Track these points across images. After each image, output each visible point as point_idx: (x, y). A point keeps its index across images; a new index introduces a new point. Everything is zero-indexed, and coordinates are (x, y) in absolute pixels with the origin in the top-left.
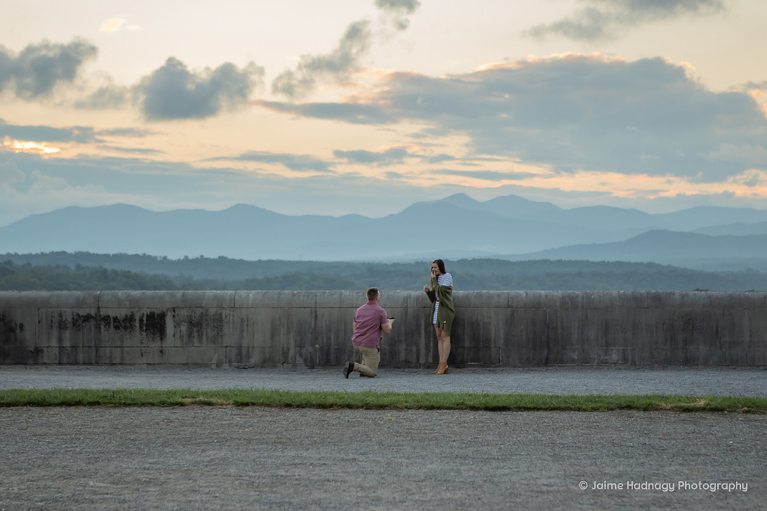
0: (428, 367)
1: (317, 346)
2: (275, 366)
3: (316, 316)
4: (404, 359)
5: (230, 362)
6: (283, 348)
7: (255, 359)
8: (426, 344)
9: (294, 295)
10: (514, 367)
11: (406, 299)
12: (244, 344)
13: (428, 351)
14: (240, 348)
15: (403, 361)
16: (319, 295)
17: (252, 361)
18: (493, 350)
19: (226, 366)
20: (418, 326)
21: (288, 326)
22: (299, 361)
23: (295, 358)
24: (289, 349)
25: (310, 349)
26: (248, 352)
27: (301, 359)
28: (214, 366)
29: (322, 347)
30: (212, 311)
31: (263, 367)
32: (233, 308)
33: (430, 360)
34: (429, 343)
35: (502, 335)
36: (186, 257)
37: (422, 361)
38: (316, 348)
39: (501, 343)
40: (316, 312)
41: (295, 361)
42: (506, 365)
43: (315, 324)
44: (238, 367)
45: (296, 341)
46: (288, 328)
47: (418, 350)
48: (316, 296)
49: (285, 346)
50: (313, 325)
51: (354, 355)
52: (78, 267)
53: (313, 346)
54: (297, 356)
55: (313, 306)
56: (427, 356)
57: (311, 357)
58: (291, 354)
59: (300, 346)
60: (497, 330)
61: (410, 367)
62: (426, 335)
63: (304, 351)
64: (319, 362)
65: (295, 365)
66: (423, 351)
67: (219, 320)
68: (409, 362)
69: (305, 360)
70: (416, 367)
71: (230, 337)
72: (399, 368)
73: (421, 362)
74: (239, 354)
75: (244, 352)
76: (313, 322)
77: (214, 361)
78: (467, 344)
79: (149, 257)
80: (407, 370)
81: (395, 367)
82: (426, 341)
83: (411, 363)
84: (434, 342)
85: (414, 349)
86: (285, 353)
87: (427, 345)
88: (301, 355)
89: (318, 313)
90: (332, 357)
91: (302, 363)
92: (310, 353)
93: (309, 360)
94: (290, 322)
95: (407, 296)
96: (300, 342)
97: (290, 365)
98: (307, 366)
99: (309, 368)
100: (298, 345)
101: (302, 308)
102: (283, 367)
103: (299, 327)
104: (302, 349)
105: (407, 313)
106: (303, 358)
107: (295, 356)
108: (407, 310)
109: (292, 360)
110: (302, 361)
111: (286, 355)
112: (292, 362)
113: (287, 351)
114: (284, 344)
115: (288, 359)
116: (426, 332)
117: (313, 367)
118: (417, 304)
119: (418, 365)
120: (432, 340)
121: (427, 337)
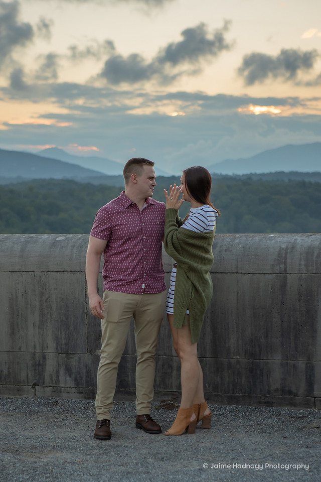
2: (18, 391)
4: (278, 386)
6: (34, 354)
9: (54, 244)
11: (283, 255)
15: (276, 390)
20: (310, 313)
21: (41, 310)
22: (66, 381)
23: (58, 376)
24: (44, 358)
25: (87, 358)
27: (68, 378)
37: (320, 391)
38: (97, 357)
41: (58, 381)
45: (57, 340)
46: (42, 315)
47: (310, 368)
49: (38, 350)
51: (174, 372)
53: (91, 352)
54: (62, 371)
57: (88, 374)
58: (50, 366)
59: (66, 351)
61: (293, 404)
63: (74, 361)
68: (290, 393)
69: (77, 382)
70: (307, 406)
72: (269, 404)
73: (316, 393)
80: (284, 410)
81: (260, 403)
83: (296, 395)
85: (301, 364)
86: (39, 366)
88: (68, 370)
89: (100, 285)
91: (72, 388)
92: (87, 366)
93: (84, 381)
94: (46, 301)
95: (287, 248)
96: (66, 344)
97: (48, 390)
98: (81, 393)
99: (85, 398)
100: (61, 349)
101: (69, 274)
102: (35, 394)
103: (62, 312)
104: (71, 358)
105: (284, 285)
106: (73, 376)
107: (58, 372)
108: (285, 278)
109: (52, 380)
110: (70, 382)
111: (40, 368)
112: (52, 383)
113: (41, 362)
114: (35, 347)
115: (44, 377)
117: (92, 396)
118: (306, 266)
119: (309, 401)
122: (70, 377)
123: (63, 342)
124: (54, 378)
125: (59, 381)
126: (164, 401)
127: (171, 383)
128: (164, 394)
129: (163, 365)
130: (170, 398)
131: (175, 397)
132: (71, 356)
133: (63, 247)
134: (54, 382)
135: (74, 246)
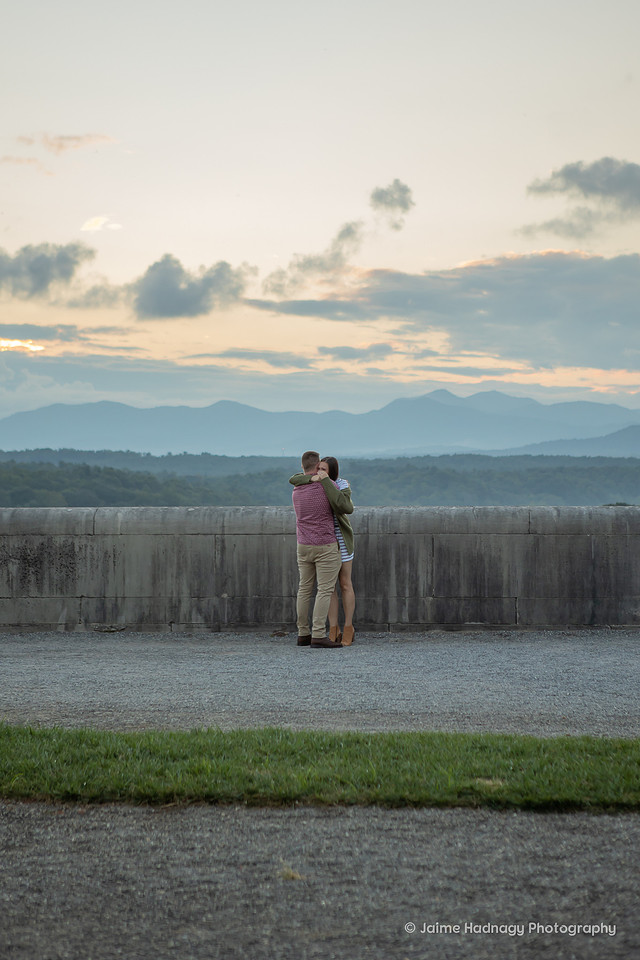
0: (402, 629)
1: (225, 595)
2: (158, 629)
3: (223, 549)
4: (362, 616)
5: (86, 621)
6: (171, 599)
7: (126, 617)
8: (398, 593)
9: (188, 513)
10: (540, 629)
11: (366, 521)
12: (110, 593)
13: (401, 603)
14: (102, 598)
15: (361, 620)
16: (227, 513)
17: (123, 620)
18: (506, 601)
19: (80, 628)
20: (386, 562)
21: (178, 564)
22: (197, 619)
23: (190, 616)
24: (180, 601)
25: (215, 600)
26: (116, 606)
27: (199, 617)
28: (61, 629)
29: (233, 598)
30: (59, 541)
31: (139, 629)
32: (91, 535)
33: (406, 618)
34: (404, 588)
35: (519, 578)
36: (170, 454)
37: (392, 619)
38: (223, 599)
39: (518, 590)
40: (223, 541)
41: (190, 620)
42: (527, 626)
43: (222, 561)
44: (100, 630)
45: (190, 587)
46: (179, 568)
47: (386, 602)
48: (224, 515)
49: (175, 595)
50: (218, 562)
51: (284, 609)
52: (62, 464)
53: (218, 595)
54: (194, 611)
55: (219, 531)
56: (400, 611)
57: (216, 613)
58: (185, 607)
59: (198, 595)
60: (512, 571)
61: (373, 629)
62: (397, 579)
63: (204, 603)
64: (229, 621)
65: (190, 627)
66: (393, 602)
67: (69, 555)
68: (371, 621)
69: (206, 619)
70: (384, 630)
71: (87, 582)
73: (390, 621)
74: (102, 608)
75: (109, 605)
76: (219, 557)
77: (62, 620)
78: (463, 592)
79: (133, 454)
80: (367, 634)
82: (397, 586)
83: (375, 623)
84: (410, 589)
85: (379, 599)
86: (175, 608)
87: (400, 594)
88: (199, 611)
89: (227, 544)
90: (250, 614)
91: (202, 624)
92: (214, 607)
93: (212, 618)
94: (183, 557)
95: (368, 516)
96: (198, 590)
97: (182, 627)
98: (209, 627)
99: (213, 631)
100: (194, 594)
101: (202, 536)
102: (171, 630)
103: (196, 565)
104: (202, 601)
105: (367, 543)
106: (204, 614)
107: (190, 612)
108: (368, 537)
109: (186, 619)
110: (200, 620)
112: (186, 621)
113: (177, 605)
114: (172, 592)
115: (179, 616)
116: (398, 573)
117: (218, 629)
118: (383, 528)
119: (385, 626)
120: (407, 586)
121: (400, 581)
122: (201, 615)
123: (196, 588)
124: (188, 617)
126: (276, 631)
127: (282, 617)
128: (276, 626)
129: (276, 604)
130: (281, 629)
131: (284, 628)
132: (202, 599)
133: (195, 516)
135: (204, 515)
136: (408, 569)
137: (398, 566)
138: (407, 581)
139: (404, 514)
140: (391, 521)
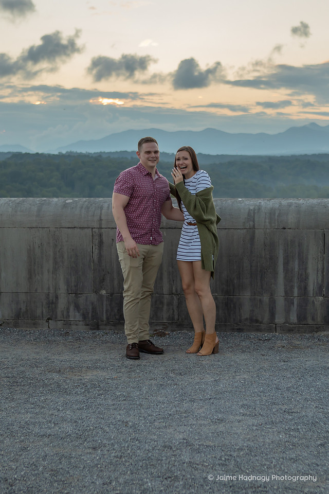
0: (290, 330)
1: (104, 292)
2: (35, 325)
3: (101, 243)
4: (247, 316)
6: (48, 295)
7: (3, 312)
8: (286, 292)
9: (65, 206)
11: (252, 215)
13: (289, 302)
15: (246, 319)
16: (105, 205)
20: (273, 260)
21: (55, 259)
22: (75, 316)
23: (68, 312)
24: (57, 297)
25: (93, 297)
27: (77, 314)
29: (112, 294)
31: (16, 326)
33: (294, 318)
34: (292, 287)
37: (279, 319)
38: (102, 296)
40: (101, 235)
43: (100, 256)
45: (68, 283)
46: (55, 262)
47: (273, 302)
48: (101, 208)
49: (52, 291)
50: (96, 257)
51: (165, 307)
53: (96, 292)
54: (72, 308)
55: (96, 225)
56: (288, 311)
57: (94, 310)
58: (62, 303)
59: (75, 292)
61: (258, 330)
62: (285, 277)
63: (81, 300)
64: (108, 319)
65: (68, 323)
66: (280, 302)
68: (257, 321)
69: (84, 316)
70: (270, 330)
72: (240, 330)
73: (277, 321)
76: (96, 252)
80: (253, 335)
81: (233, 330)
82: (285, 285)
83: (261, 323)
84: (299, 288)
85: (266, 299)
86: (52, 304)
87: (288, 293)
88: (77, 307)
89: (104, 238)
91: (80, 321)
92: (92, 304)
93: (90, 315)
94: (59, 252)
95: (254, 209)
96: (75, 286)
97: (60, 324)
98: (87, 325)
99: (91, 329)
100: (71, 290)
101: (79, 229)
102: (49, 327)
103: (73, 260)
104: (79, 297)
105: (252, 238)
106: (81, 311)
107: (68, 309)
108: (254, 233)
109: (63, 315)
110: (78, 317)
111: (53, 306)
112: (63, 317)
113: (54, 301)
114: (49, 288)
115: (57, 313)
116: (286, 270)
117: (97, 327)
118: (270, 223)
119: (272, 327)
120: (296, 285)
121: (288, 280)
122: (79, 312)
123: (73, 284)
124: (65, 314)
125: (69, 316)
126: (156, 330)
127: (162, 316)
128: (156, 325)
129: (156, 302)
130: (161, 328)
131: (165, 327)
132: (79, 295)
133: (73, 208)
134: (65, 317)
135: (82, 207)
136: (297, 266)
137: (286, 263)
138: (295, 280)
139: (293, 207)
140: (279, 214)
